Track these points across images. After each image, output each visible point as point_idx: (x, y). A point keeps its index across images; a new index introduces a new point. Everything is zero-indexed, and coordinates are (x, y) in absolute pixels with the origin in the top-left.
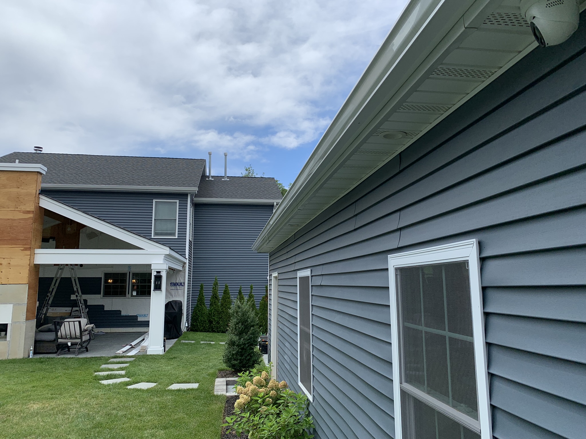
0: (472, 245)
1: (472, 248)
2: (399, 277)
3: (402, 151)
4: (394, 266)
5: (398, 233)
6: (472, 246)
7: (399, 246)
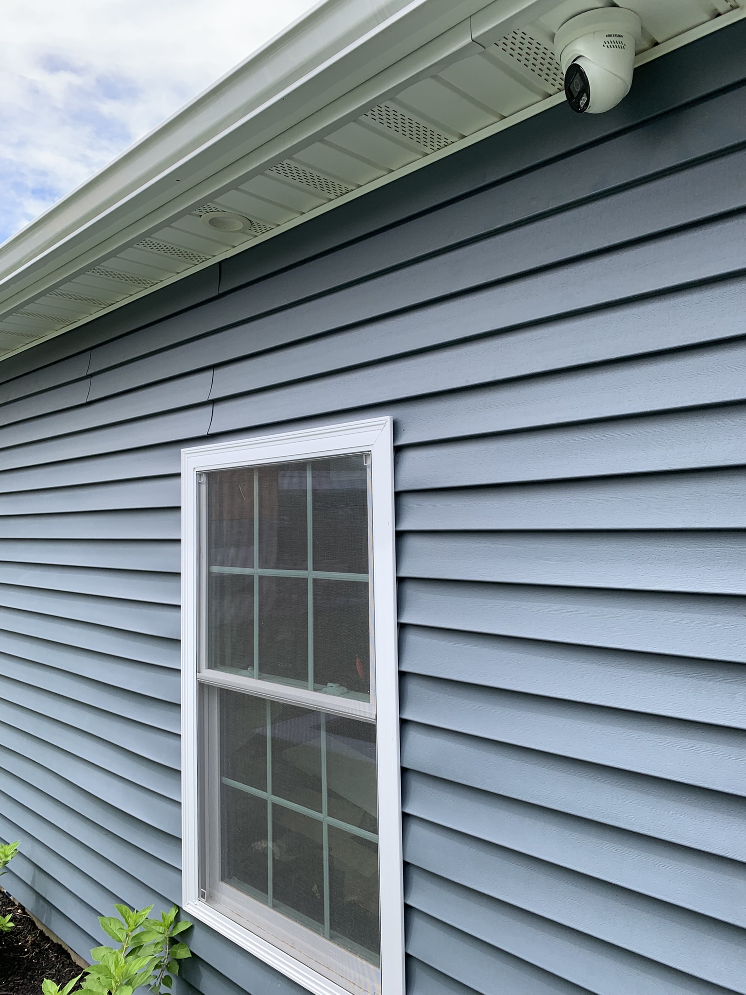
0: (382, 426)
1: (380, 431)
2: (204, 488)
3: (227, 257)
4: (194, 469)
5: (208, 409)
6: (381, 428)
7: (211, 432)
